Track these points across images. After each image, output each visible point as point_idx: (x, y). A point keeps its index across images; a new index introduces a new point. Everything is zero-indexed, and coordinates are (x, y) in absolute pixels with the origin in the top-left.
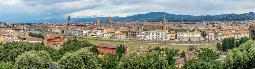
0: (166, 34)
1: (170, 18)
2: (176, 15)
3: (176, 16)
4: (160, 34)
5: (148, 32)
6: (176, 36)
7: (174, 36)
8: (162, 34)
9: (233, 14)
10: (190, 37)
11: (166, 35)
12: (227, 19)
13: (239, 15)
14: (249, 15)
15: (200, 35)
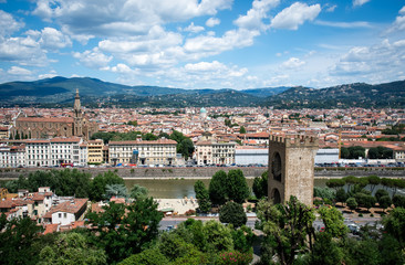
0: (76, 147)
1: (112, 97)
2: (129, 87)
3: (130, 92)
4: (59, 148)
5: (19, 144)
6: (106, 154)
7: (101, 153)
8: (63, 148)
9: (301, 88)
10: (146, 156)
11: (77, 152)
12: (279, 102)
13: (316, 91)
14: (349, 91)
15: (174, 150)
